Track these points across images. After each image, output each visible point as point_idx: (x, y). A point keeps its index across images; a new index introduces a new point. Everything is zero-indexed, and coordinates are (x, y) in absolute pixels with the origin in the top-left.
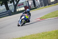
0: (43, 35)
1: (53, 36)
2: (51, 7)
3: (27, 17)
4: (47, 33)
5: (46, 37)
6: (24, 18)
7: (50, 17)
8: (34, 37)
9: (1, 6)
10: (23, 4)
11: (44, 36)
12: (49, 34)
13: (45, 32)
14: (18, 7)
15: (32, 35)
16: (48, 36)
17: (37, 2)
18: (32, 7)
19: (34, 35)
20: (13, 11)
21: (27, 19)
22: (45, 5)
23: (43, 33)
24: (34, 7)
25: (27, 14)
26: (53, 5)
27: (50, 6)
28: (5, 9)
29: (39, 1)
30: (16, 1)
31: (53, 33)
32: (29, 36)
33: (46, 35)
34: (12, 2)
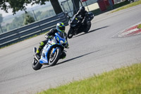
8: (125, 74)
14: (84, 3)
15: (118, 70)
19: (123, 71)
24: (122, 1)
28: (52, 11)
32: (112, 73)
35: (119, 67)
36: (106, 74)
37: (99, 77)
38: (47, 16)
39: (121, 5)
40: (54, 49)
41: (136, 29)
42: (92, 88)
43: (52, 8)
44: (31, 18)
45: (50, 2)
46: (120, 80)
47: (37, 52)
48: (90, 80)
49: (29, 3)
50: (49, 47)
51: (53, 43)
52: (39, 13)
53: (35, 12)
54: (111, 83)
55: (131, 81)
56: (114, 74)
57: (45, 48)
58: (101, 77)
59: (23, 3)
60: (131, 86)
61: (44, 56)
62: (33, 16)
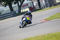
1: (59, 37)
2: (57, 8)
3: (28, 19)
4: (52, 34)
5: (51, 38)
6: (25, 20)
7: (56, 18)
8: (39, 38)
9: (5, 7)
10: (27, 5)
11: (49, 37)
12: (55, 36)
13: (50, 34)
14: (23, 8)
15: (37, 37)
16: (53, 37)
17: (42, 3)
18: (37, 8)
20: (17, 12)
21: (28, 21)
22: (51, 6)
23: (48, 35)
24: (39, 8)
25: (28, 16)
26: (59, 6)
27: (55, 6)
28: (9, 10)
29: (44, 2)
30: (20, 2)
31: (59, 35)
32: (34, 37)
33: (51, 37)
34: (16, 3)
35: (37, 35)
36: (31, 38)
37: (28, 39)
45: (8, 6)
62: (1, 12)
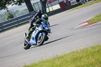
0: (93, 50)
4: (100, 46)
8: (78, 55)
9: (19, 5)
11: (95, 52)
14: (49, 5)
15: (74, 52)
18: (73, 3)
19: (77, 53)
24: (76, 3)
33: (99, 52)
35: (74, 50)
36: (65, 55)
37: (60, 57)
38: (23, 14)
39: (76, 6)
40: (40, 34)
41: (87, 23)
42: (55, 65)
43: (26, 8)
44: (11, 15)
45: (25, 3)
46: (75, 60)
47: (27, 36)
48: (54, 59)
49: (10, 4)
50: (37, 32)
51: (40, 29)
52: (17, 11)
53: (14, 11)
54: (69, 62)
55: (83, 60)
56: (71, 55)
57: (34, 33)
58: (61, 57)
59: (5, 4)
60: (83, 64)
61: (33, 39)
62: (13, 14)
